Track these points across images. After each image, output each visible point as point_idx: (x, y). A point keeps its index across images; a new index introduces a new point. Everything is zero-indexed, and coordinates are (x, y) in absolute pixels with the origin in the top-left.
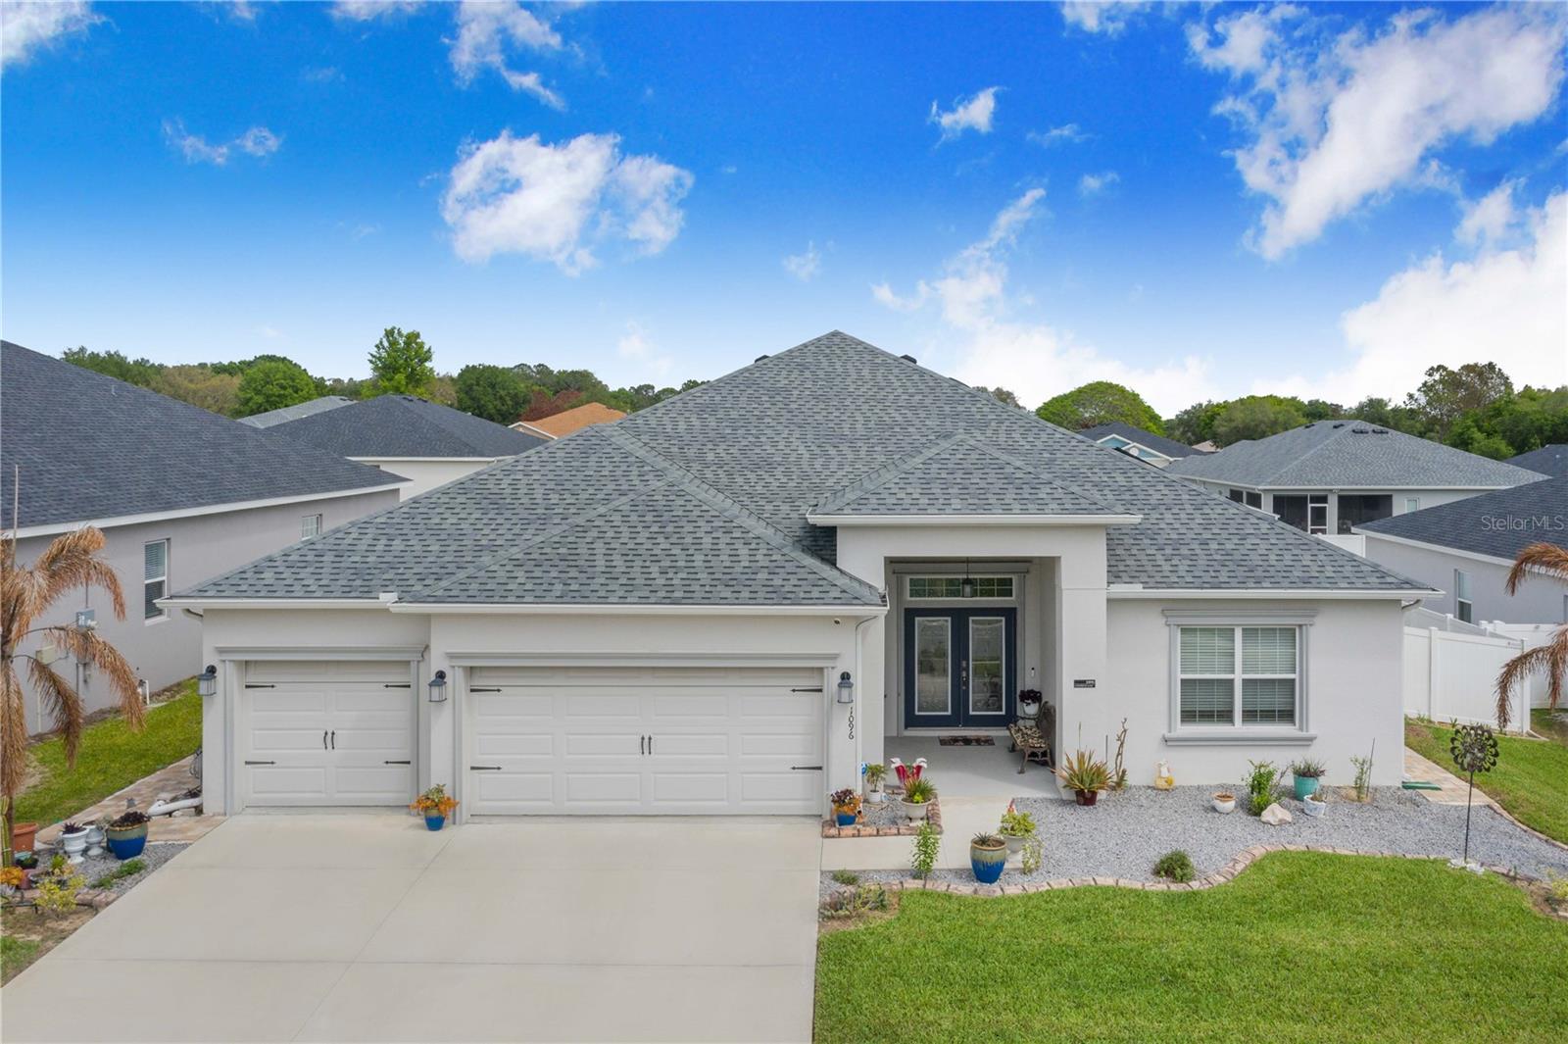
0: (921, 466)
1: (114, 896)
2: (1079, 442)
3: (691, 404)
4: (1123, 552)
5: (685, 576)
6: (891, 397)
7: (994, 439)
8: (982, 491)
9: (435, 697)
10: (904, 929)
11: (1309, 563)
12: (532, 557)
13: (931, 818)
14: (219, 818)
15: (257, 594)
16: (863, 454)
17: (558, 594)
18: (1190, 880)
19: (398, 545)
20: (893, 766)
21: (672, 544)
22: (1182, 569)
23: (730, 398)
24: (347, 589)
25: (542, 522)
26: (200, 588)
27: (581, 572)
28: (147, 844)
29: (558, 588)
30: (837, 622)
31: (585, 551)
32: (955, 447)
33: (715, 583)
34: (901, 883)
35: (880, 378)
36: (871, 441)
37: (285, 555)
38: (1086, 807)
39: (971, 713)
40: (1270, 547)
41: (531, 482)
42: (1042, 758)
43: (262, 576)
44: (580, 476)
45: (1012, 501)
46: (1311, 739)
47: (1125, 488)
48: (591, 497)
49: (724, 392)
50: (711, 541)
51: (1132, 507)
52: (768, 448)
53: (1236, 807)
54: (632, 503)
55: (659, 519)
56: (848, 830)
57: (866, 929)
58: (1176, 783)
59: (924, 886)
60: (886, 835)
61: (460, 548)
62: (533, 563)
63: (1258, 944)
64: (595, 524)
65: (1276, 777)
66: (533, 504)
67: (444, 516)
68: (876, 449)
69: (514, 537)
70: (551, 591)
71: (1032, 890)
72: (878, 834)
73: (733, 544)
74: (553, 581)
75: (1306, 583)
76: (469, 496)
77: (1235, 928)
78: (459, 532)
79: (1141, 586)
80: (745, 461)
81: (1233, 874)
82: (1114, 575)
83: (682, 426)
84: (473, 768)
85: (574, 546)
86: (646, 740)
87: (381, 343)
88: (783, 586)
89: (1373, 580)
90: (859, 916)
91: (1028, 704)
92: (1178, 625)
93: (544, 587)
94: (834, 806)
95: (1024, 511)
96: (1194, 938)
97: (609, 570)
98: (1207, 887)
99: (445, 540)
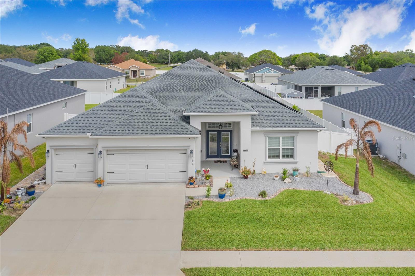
0: (209, 100)
1: (30, 205)
2: (248, 90)
3: (157, 81)
4: (256, 119)
5: (155, 128)
6: (204, 78)
7: (228, 89)
8: (223, 106)
9: (100, 157)
10: (203, 210)
11: (297, 121)
12: (121, 123)
13: (211, 183)
14: (50, 185)
15: (59, 134)
16: (197, 94)
17: (127, 133)
18: (266, 197)
19: (90, 120)
20: (203, 170)
21: (153, 120)
22: (268, 123)
23: (166, 79)
24: (79, 132)
25: (123, 114)
26: (46, 132)
27: (132, 127)
28: (35, 192)
29: (127, 131)
30: (190, 139)
31: (133, 122)
32: (218, 95)
33: (162, 130)
34: (203, 199)
35: (202, 73)
36: (199, 90)
37: (64, 123)
38: (246, 179)
39: (222, 155)
40: (289, 117)
41: (120, 103)
42: (237, 167)
43: (60, 129)
44: (132, 102)
45: (230, 109)
46: (297, 162)
47: (257, 102)
48: (134, 107)
49: (165, 77)
50: (161, 119)
51: (258, 107)
52: (175, 92)
53: (279, 178)
54: (144, 109)
55: (150, 113)
56: (192, 186)
57: (195, 210)
58: (267, 173)
59: (208, 199)
60: (200, 187)
61: (105, 121)
62: (121, 125)
63: (278, 212)
64: (135, 115)
65: (288, 172)
66: (121, 109)
67: (100, 113)
68: (200, 92)
69: (117, 118)
70: (125, 132)
71: (231, 200)
72: (198, 187)
73: (167, 120)
74: (126, 130)
75: (296, 126)
76: (106, 107)
77: (274, 208)
78: (104, 117)
79: (259, 128)
80: (170, 96)
81: (276, 195)
82: (253, 125)
83: (155, 86)
84: (108, 173)
85: (131, 120)
86: (147, 166)
87: (75, 42)
88: (178, 130)
89: (311, 125)
90: (193, 207)
91: (235, 153)
92: (267, 136)
93: (124, 131)
94: (189, 180)
95: (232, 111)
96: (265, 211)
97: (138, 127)
98: (269, 199)
99: (101, 119)
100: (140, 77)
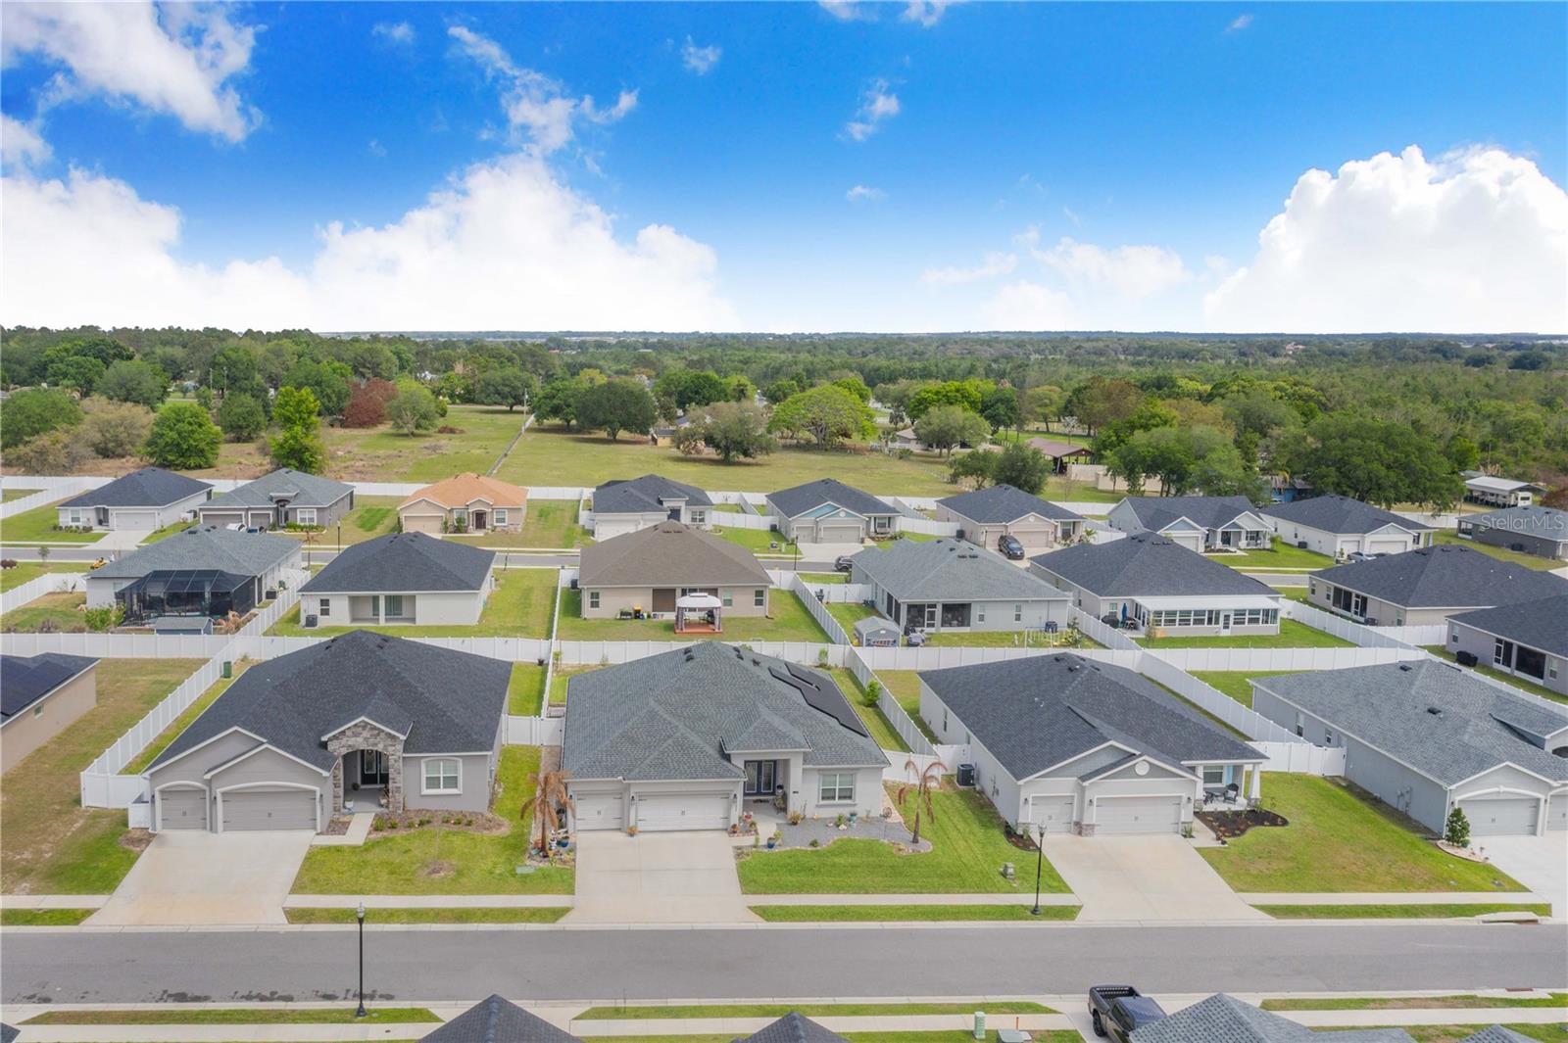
4: (808, 759)
6: (738, 682)
8: (771, 741)
9: (632, 804)
10: (753, 861)
11: (858, 755)
13: (756, 831)
15: (584, 777)
16: (732, 712)
17: (664, 777)
18: (818, 847)
20: (745, 816)
21: (688, 757)
22: (824, 760)
24: (608, 775)
27: (667, 769)
29: (663, 774)
30: (733, 780)
32: (762, 722)
33: (702, 771)
34: (752, 849)
35: (733, 673)
36: (734, 705)
37: (586, 763)
38: (795, 826)
40: (849, 749)
41: (640, 732)
43: (583, 771)
45: (777, 746)
46: (856, 805)
47: (810, 726)
50: (698, 756)
51: (812, 734)
53: (833, 825)
54: (673, 742)
55: (682, 748)
56: (736, 835)
57: (747, 861)
58: (819, 818)
59: (757, 850)
60: (746, 836)
61: (631, 759)
63: (830, 861)
64: (666, 750)
65: (844, 817)
68: (735, 709)
69: (644, 755)
71: (781, 851)
72: (743, 836)
73: (704, 757)
74: (661, 772)
76: (625, 738)
77: (825, 858)
79: (812, 766)
80: (696, 717)
81: (828, 845)
82: (805, 761)
84: (641, 821)
86: (683, 812)
88: (718, 772)
89: (874, 761)
90: (744, 858)
91: (780, 791)
92: (822, 775)
93: (659, 774)
94: (731, 829)
95: (781, 748)
96: (816, 861)
98: (821, 849)
100: (495, 527)
